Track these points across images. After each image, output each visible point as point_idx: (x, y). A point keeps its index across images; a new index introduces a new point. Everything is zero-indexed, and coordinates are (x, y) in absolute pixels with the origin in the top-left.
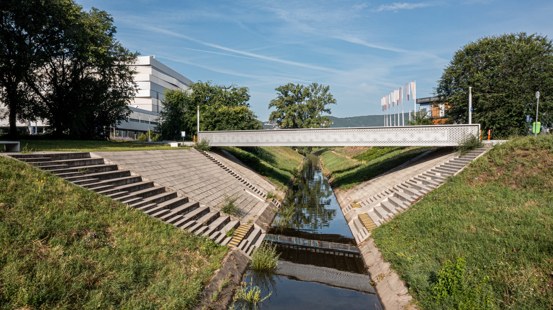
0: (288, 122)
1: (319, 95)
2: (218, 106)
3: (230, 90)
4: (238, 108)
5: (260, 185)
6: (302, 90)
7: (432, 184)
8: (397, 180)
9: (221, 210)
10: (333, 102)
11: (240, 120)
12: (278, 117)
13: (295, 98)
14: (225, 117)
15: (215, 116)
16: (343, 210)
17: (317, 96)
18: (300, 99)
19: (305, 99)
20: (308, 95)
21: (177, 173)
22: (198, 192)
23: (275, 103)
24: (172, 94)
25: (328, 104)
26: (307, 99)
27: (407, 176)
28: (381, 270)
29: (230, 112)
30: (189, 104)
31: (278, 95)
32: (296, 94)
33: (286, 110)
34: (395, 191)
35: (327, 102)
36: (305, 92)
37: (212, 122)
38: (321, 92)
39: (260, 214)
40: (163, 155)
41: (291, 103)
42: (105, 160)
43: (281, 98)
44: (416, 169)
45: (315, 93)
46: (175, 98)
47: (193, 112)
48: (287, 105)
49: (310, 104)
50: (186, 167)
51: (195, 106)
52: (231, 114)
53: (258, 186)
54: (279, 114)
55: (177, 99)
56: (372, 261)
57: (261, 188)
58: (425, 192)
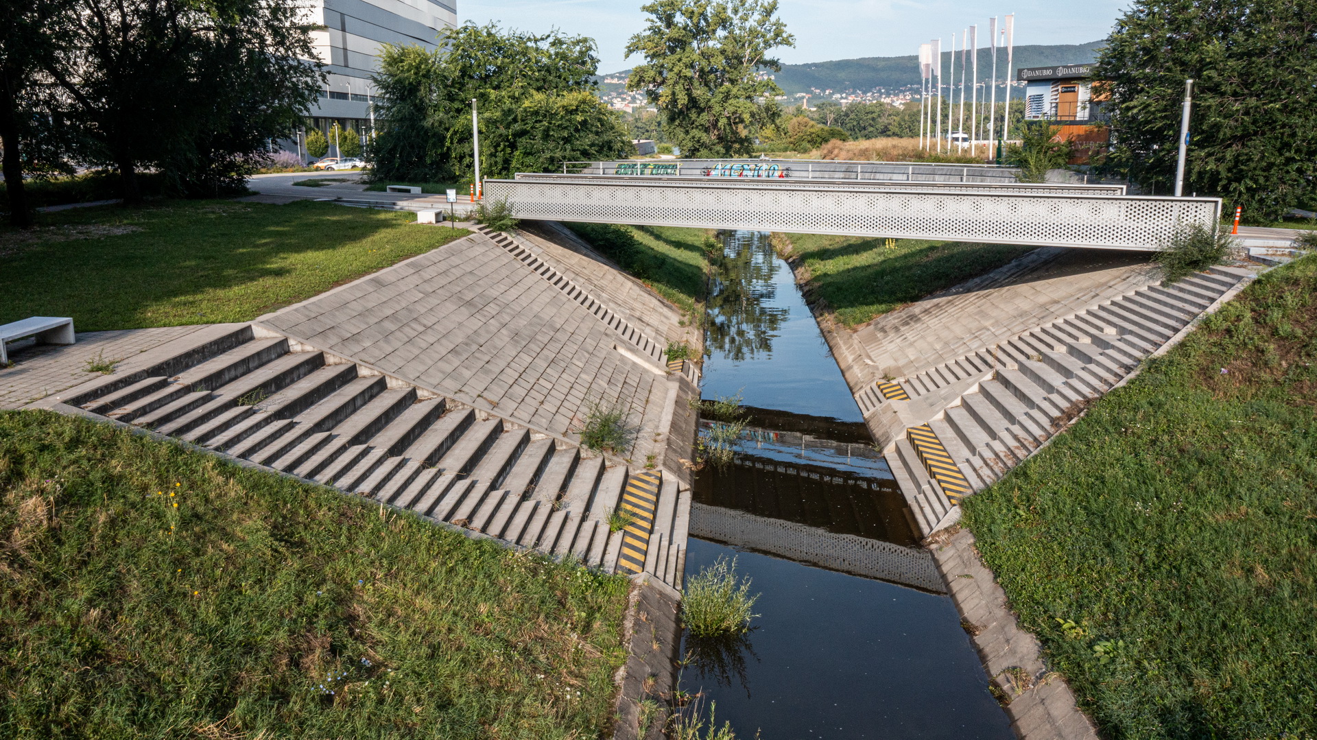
0: (674, 94)
1: (752, 22)
2: (521, 91)
3: (548, 45)
4: (571, 98)
5: (646, 318)
6: (709, 9)
7: (1098, 364)
8: (993, 325)
9: (582, 443)
10: (787, 42)
11: (577, 130)
12: (650, 82)
13: (691, 31)
14: (541, 121)
15: (515, 120)
16: (857, 396)
17: (748, 25)
18: (704, 32)
19: (717, 35)
20: (724, 23)
21: (459, 338)
22: (519, 391)
23: (641, 44)
24: (402, 61)
25: (773, 48)
26: (721, 33)
27: (1021, 316)
28: (1013, 652)
29: (552, 108)
30: (446, 86)
31: (649, 24)
32: (695, 20)
33: (670, 65)
34: (999, 367)
35: (772, 42)
36: (717, 15)
37: (508, 136)
38: (757, 16)
39: (665, 428)
40: (416, 279)
41: (679, 44)
42: (291, 342)
43: (656, 31)
44: (1042, 299)
45: (741, 18)
46: (409, 71)
47: (457, 105)
48: (672, 50)
49: (729, 48)
50: (475, 306)
51: (460, 89)
52: (556, 114)
53: (638, 323)
54: (652, 73)
55: (415, 74)
56: (982, 612)
57: (648, 330)
58: (1087, 391)
